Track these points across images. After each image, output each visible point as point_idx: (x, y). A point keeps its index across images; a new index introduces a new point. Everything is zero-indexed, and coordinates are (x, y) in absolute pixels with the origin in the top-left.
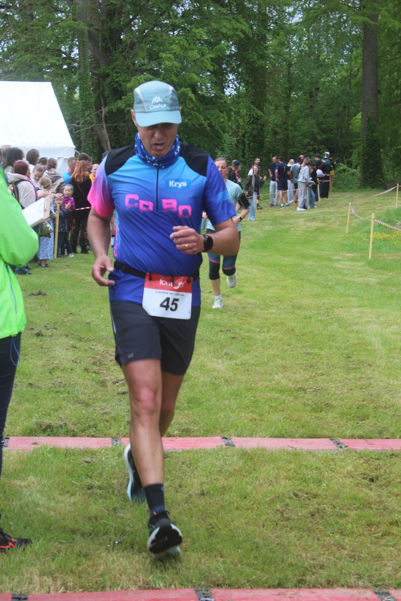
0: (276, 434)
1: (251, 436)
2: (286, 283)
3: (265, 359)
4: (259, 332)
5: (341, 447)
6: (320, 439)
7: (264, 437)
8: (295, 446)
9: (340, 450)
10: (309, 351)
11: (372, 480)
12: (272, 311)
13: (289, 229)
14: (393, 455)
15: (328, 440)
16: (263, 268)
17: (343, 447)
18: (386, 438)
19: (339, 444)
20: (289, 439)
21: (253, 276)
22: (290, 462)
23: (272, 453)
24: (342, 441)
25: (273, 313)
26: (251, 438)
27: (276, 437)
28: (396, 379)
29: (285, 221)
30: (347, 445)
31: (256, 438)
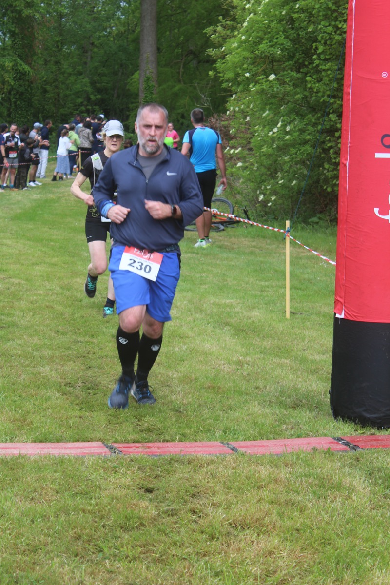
0: (40, 438)
1: (11, 440)
2: (55, 260)
3: (30, 348)
4: (23, 316)
5: (115, 452)
6: (90, 443)
7: (27, 442)
8: (63, 451)
9: (113, 454)
10: (79, 339)
11: (149, 491)
12: (39, 292)
13: (59, 198)
14: (171, 459)
15: (100, 443)
16: (29, 242)
17: (117, 451)
18: (164, 441)
19: (112, 448)
20: (56, 444)
21: (17, 252)
22: (55, 472)
23: (35, 461)
24: (115, 445)
25: (40, 295)
26: (11, 444)
27: (41, 441)
28: (177, 371)
29: (55, 190)
30: (120, 449)
31: (17, 444)
